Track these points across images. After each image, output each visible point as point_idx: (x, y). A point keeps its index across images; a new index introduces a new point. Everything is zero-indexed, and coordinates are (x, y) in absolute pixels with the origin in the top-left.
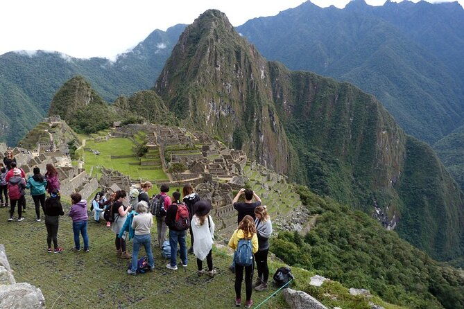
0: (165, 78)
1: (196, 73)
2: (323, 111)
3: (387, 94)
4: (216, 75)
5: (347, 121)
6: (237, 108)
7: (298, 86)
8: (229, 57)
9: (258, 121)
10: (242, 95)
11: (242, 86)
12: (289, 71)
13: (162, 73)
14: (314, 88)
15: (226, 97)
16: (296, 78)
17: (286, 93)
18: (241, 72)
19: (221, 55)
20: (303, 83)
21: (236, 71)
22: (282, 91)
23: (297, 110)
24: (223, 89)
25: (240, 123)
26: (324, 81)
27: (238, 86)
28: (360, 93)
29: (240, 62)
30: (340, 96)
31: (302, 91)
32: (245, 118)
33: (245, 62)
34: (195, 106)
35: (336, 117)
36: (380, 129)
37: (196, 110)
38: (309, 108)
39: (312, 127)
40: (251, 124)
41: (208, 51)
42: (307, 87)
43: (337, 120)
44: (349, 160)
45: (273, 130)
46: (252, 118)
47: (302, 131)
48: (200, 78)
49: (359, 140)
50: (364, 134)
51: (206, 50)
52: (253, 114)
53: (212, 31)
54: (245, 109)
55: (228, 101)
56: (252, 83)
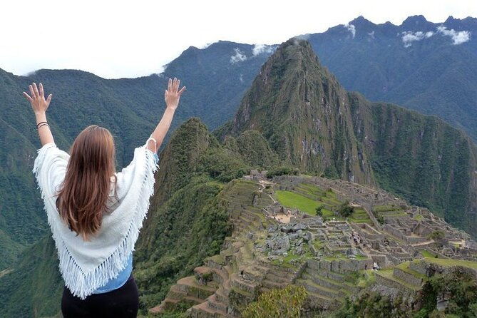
0: (246, 111)
1: (286, 108)
2: (409, 148)
3: (459, 124)
4: (306, 110)
5: (435, 158)
6: (326, 146)
7: (380, 120)
8: (317, 90)
9: (348, 160)
10: (330, 132)
11: (331, 122)
12: (369, 102)
13: (242, 106)
14: (397, 122)
15: (316, 134)
16: (377, 111)
17: (367, 127)
18: (330, 106)
19: (311, 88)
20: (384, 116)
21: (324, 105)
22: (362, 124)
23: (380, 146)
24: (313, 126)
25: (330, 162)
26: (408, 115)
27: (326, 122)
28: (448, 128)
29: (327, 95)
30: (426, 131)
31: (384, 125)
32: (335, 157)
33: (332, 95)
34: (291, 145)
35: (423, 155)
36: (473, 168)
37: (292, 150)
38: (392, 144)
39: (396, 165)
40: (341, 164)
41: (299, 85)
42: (389, 120)
43: (424, 157)
44: (440, 203)
45: (362, 170)
46: (342, 157)
47: (386, 169)
48: (293, 114)
49: (449, 181)
50: (455, 173)
51: (296, 83)
52: (342, 154)
53: (300, 63)
54: (334, 148)
55: (318, 139)
56: (340, 119)
